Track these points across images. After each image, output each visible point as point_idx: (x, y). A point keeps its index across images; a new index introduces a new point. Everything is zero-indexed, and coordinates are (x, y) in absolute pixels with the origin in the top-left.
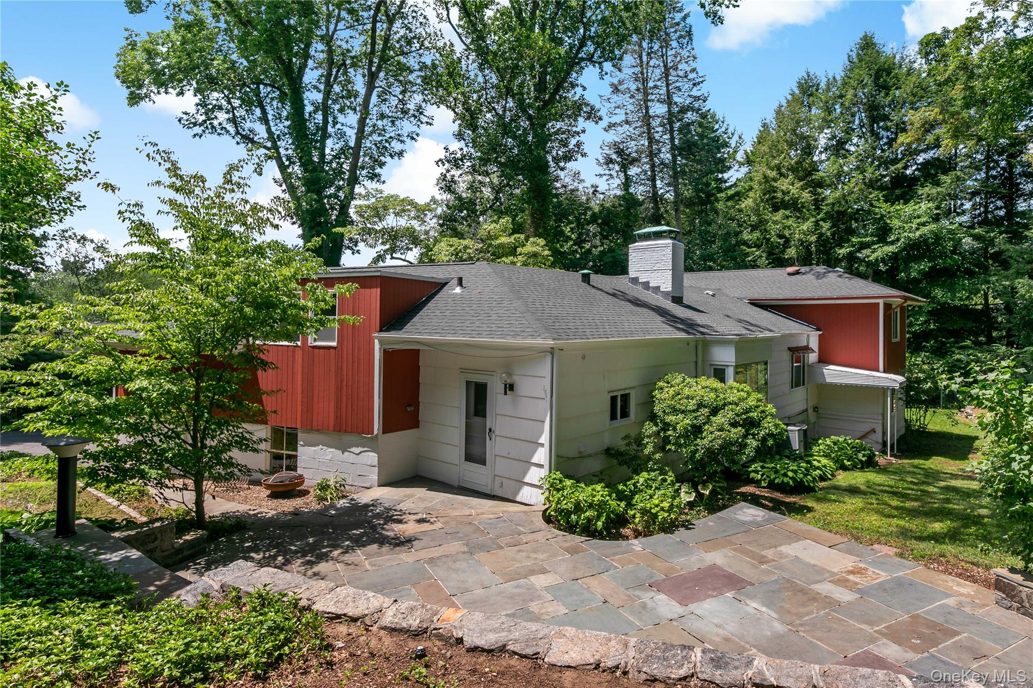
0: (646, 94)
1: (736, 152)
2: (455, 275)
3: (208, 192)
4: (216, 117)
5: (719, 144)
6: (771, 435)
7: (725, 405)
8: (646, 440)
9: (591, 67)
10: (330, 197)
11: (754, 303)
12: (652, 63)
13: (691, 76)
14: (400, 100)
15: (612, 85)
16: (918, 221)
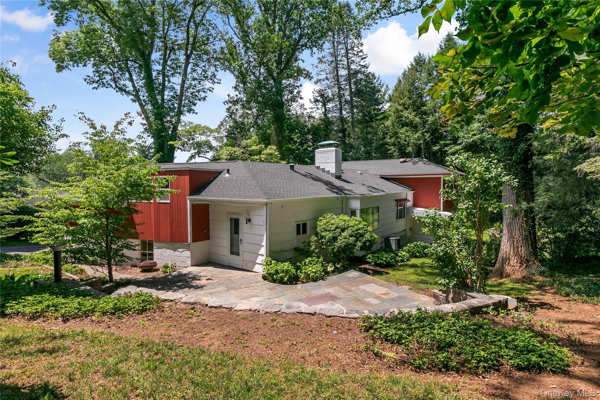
0: (337, 64)
1: (384, 94)
2: (226, 168)
3: (108, 134)
4: (105, 78)
5: (375, 90)
6: (368, 240)
7: (348, 227)
8: (312, 244)
9: (307, 50)
10: (167, 122)
11: (382, 177)
12: (339, 47)
13: (360, 54)
14: (203, 70)
15: (319, 58)
16: (472, 133)
